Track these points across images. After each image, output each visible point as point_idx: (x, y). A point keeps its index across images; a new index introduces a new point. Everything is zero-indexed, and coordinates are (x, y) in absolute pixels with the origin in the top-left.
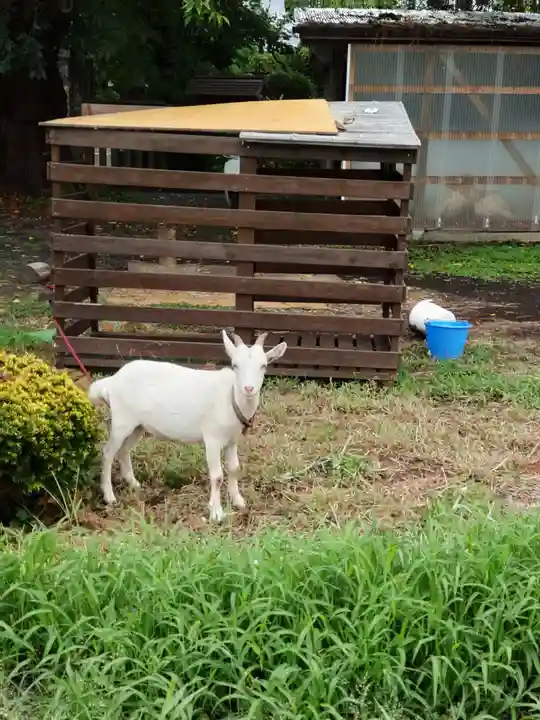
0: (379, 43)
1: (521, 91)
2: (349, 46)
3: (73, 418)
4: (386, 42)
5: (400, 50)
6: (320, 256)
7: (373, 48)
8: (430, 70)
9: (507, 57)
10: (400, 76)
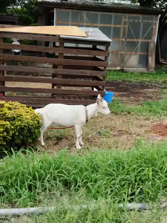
0: (64, 8)
1: (105, 25)
2: (55, 9)
3: (37, 120)
4: (66, 8)
5: (70, 11)
6: (82, 73)
7: (62, 10)
8: (79, 17)
9: (101, 15)
10: (70, 19)
